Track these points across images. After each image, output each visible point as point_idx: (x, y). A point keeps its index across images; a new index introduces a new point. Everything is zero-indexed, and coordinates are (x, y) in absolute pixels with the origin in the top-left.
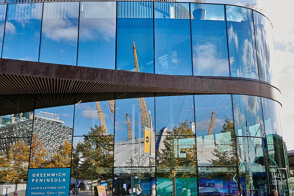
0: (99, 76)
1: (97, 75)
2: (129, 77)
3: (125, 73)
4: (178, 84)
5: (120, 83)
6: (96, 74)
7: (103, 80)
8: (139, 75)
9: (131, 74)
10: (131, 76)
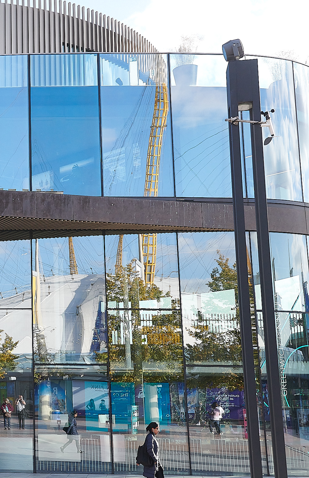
0: (10, 205)
1: (7, 203)
2: (62, 204)
3: (54, 198)
4: (150, 216)
5: (47, 216)
6: (4, 201)
7: (18, 211)
8: (80, 200)
9: (65, 199)
10: (64, 203)
